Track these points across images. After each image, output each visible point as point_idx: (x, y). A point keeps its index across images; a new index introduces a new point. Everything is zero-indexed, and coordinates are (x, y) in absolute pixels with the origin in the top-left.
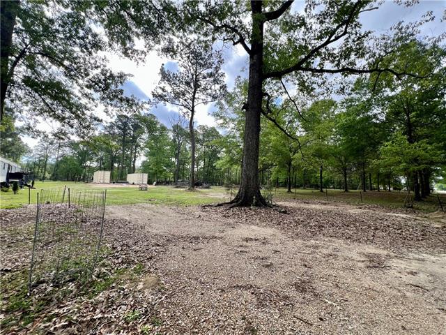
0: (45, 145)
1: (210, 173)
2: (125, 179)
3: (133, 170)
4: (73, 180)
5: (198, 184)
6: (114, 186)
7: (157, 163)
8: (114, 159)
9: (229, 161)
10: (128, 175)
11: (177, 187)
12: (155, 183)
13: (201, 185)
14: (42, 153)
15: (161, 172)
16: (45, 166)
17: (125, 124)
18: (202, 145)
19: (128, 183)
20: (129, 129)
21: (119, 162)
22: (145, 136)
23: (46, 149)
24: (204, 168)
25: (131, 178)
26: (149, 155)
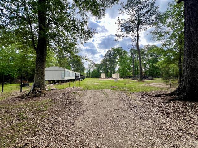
0: (89, 66)
1: (154, 71)
2: (111, 76)
3: (114, 72)
4: (96, 77)
5: (145, 78)
6: (107, 79)
7: (123, 68)
8: (108, 69)
9: (166, 61)
10: (112, 75)
11: (133, 79)
12: (123, 77)
13: (147, 78)
14: (89, 69)
15: (126, 72)
16: (89, 73)
17: (110, 54)
18: (147, 56)
19: (112, 78)
20: (112, 55)
21: (109, 70)
22: (118, 57)
23: (89, 68)
24: (149, 69)
25: (114, 76)
26: (120, 65)
